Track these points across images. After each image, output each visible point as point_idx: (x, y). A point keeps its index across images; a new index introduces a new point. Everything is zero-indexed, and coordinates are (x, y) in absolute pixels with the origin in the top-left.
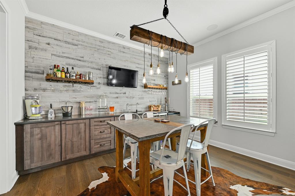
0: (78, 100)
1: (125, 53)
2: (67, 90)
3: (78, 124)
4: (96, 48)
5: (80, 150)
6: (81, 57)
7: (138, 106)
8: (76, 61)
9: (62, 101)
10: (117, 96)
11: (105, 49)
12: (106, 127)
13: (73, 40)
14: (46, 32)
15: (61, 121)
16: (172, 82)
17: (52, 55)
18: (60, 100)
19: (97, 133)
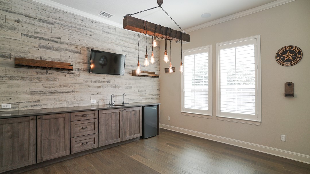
0: (52, 90)
1: (110, 34)
2: (40, 78)
3: (57, 119)
4: (76, 28)
5: (58, 150)
6: (57, 38)
7: (125, 97)
8: (52, 42)
9: (33, 91)
10: (100, 85)
11: (86, 28)
12: (89, 122)
13: (48, 17)
14: (15, 7)
15: (36, 116)
16: (165, 69)
17: (22, 34)
18: (31, 90)
19: (78, 129)
